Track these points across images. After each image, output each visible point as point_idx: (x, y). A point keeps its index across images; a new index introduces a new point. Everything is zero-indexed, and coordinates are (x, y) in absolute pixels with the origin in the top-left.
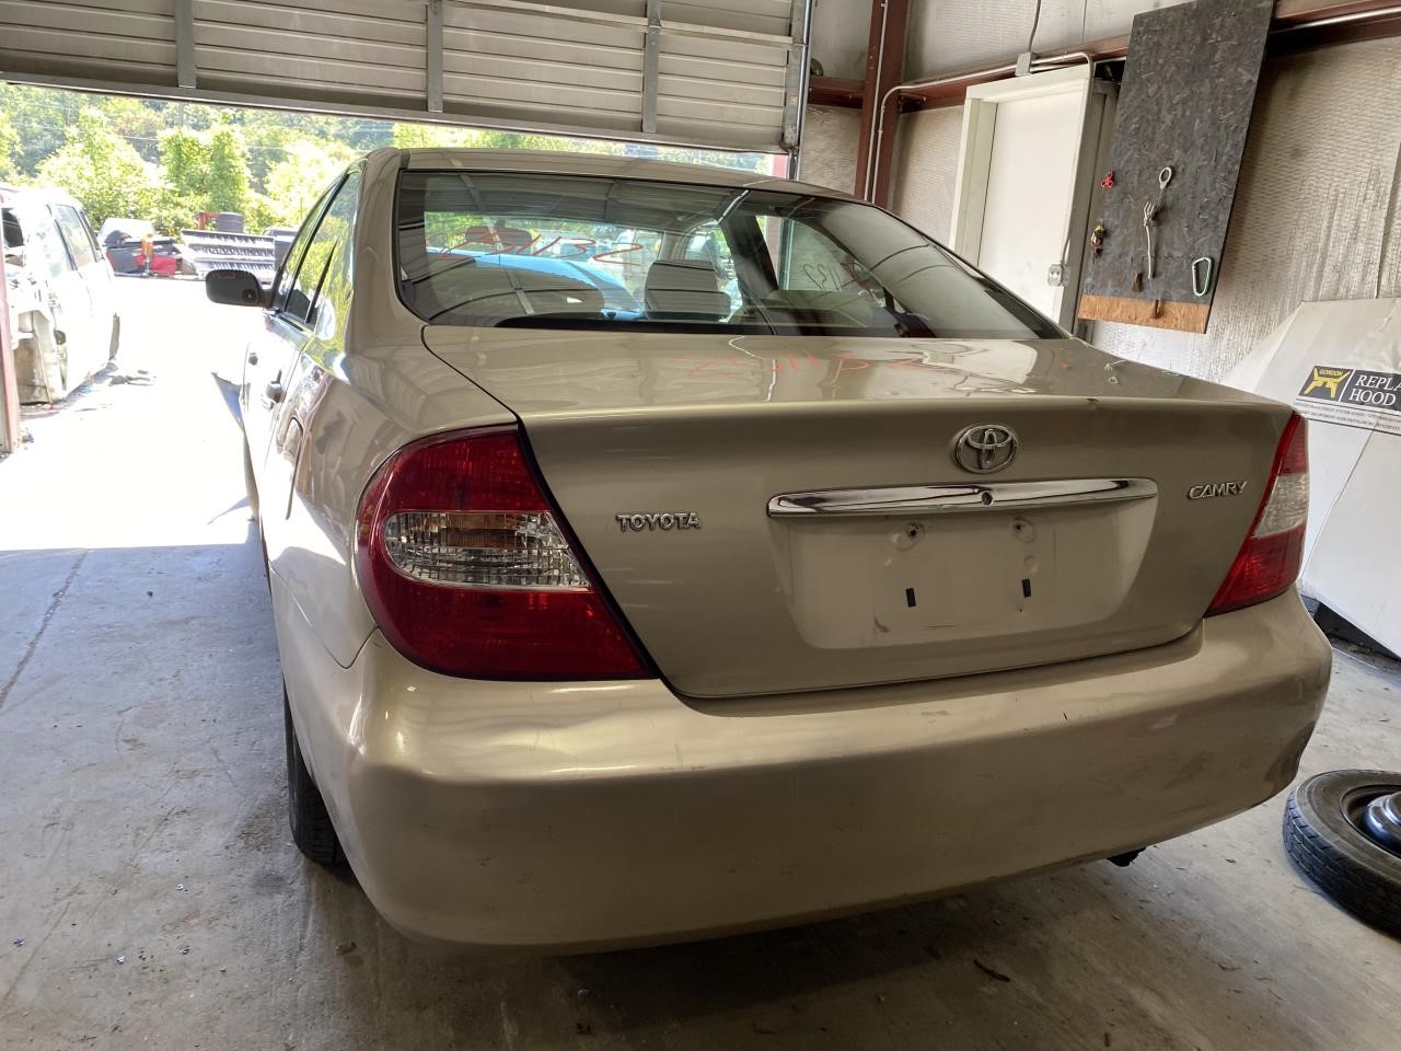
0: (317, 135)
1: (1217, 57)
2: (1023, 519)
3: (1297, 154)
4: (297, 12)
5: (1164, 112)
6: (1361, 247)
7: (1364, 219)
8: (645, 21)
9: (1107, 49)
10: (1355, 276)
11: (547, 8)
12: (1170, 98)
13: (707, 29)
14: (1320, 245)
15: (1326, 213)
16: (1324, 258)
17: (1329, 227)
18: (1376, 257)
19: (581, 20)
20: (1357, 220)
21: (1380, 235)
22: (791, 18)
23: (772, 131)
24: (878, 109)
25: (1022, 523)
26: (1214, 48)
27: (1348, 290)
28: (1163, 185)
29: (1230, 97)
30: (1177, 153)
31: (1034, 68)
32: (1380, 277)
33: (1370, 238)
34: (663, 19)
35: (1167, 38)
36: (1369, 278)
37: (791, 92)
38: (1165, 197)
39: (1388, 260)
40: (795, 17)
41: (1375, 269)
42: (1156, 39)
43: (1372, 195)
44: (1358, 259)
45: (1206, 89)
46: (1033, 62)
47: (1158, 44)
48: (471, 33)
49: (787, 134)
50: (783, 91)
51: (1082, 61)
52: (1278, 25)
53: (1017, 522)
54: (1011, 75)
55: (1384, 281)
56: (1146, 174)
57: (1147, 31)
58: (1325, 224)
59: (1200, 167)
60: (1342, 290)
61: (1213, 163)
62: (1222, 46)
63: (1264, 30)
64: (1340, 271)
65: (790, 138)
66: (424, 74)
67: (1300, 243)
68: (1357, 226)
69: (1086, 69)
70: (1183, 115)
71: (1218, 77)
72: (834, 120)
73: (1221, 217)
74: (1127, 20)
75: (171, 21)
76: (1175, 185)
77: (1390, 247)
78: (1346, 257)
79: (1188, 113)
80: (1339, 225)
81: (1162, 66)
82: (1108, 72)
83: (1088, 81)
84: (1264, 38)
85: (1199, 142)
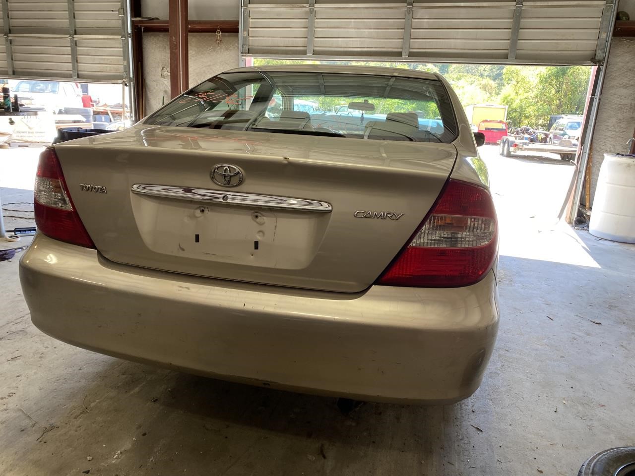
0: (479, 76)
2: (260, 213)
4: (353, 20)
8: (514, 3)
11: (462, 4)
13: (551, 3)
19: (479, 7)
23: (589, 53)
25: (259, 215)
48: (426, 20)
49: (597, 54)
50: (598, 31)
53: (256, 214)
65: (599, 56)
75: (307, 30)
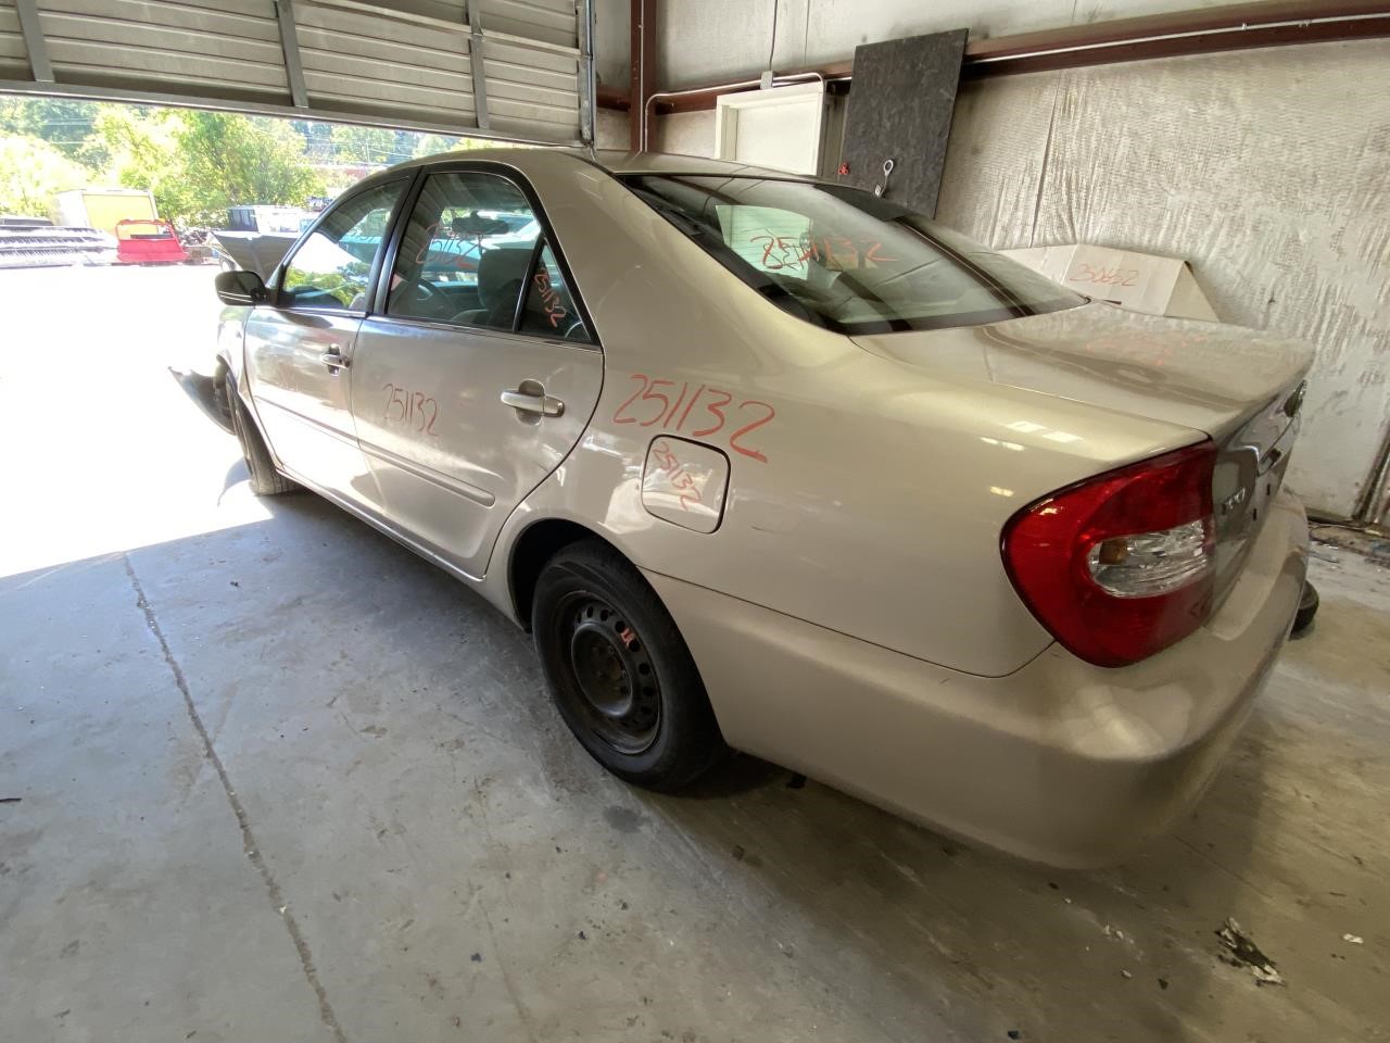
1: (924, 80)
3: (976, 151)
5: (885, 120)
6: (1020, 214)
7: (1023, 195)
8: (467, 29)
9: (834, 71)
10: (1017, 233)
11: (386, 12)
12: (888, 110)
13: (517, 39)
14: (993, 214)
15: (996, 193)
16: (995, 221)
17: (999, 202)
18: (1031, 221)
20: (1018, 196)
21: (1034, 207)
22: (577, 33)
23: (572, 128)
24: (644, 112)
26: (921, 74)
27: (1011, 243)
28: (887, 173)
29: (935, 110)
30: (897, 151)
31: (775, 84)
32: (1033, 234)
33: (1026, 208)
34: (485, 28)
35: (884, 65)
36: (1026, 235)
37: (584, 96)
38: (889, 182)
39: (1038, 223)
40: (580, 33)
41: (1030, 228)
42: (875, 65)
43: (1027, 180)
44: (1019, 222)
45: (916, 103)
46: (776, 79)
47: (877, 70)
48: (320, 32)
49: (584, 131)
50: (578, 95)
51: (816, 79)
52: (967, 59)
54: (757, 87)
55: (1036, 236)
56: (873, 165)
57: (868, 58)
58: (996, 200)
59: (916, 160)
60: (1008, 243)
61: (924, 157)
62: (927, 73)
63: (958, 63)
64: (1006, 229)
65: (587, 134)
66: (284, 70)
67: (980, 213)
68: (1018, 201)
69: (820, 86)
70: (899, 123)
71: (926, 95)
72: (610, 120)
73: (932, 195)
74: (853, 49)
76: (896, 173)
77: (1040, 214)
78: (1010, 221)
79: (903, 121)
80: (1006, 200)
81: (881, 86)
82: (836, 90)
83: (822, 95)
84: (958, 67)
85: (913, 142)
